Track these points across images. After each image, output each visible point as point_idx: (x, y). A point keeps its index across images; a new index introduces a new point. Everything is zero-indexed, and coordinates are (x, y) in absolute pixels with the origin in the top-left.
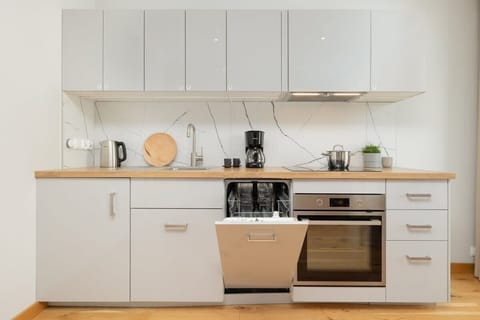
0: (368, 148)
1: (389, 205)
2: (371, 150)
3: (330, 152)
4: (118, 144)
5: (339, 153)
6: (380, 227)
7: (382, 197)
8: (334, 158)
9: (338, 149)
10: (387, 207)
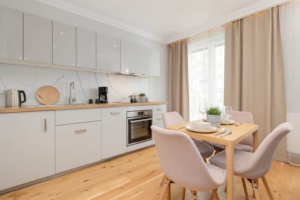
0: (141, 94)
1: (153, 113)
2: (142, 95)
3: (131, 96)
4: (20, 92)
5: (135, 96)
6: (151, 120)
7: (151, 111)
8: (133, 98)
9: (134, 95)
10: (153, 114)
